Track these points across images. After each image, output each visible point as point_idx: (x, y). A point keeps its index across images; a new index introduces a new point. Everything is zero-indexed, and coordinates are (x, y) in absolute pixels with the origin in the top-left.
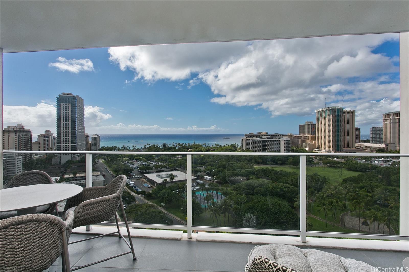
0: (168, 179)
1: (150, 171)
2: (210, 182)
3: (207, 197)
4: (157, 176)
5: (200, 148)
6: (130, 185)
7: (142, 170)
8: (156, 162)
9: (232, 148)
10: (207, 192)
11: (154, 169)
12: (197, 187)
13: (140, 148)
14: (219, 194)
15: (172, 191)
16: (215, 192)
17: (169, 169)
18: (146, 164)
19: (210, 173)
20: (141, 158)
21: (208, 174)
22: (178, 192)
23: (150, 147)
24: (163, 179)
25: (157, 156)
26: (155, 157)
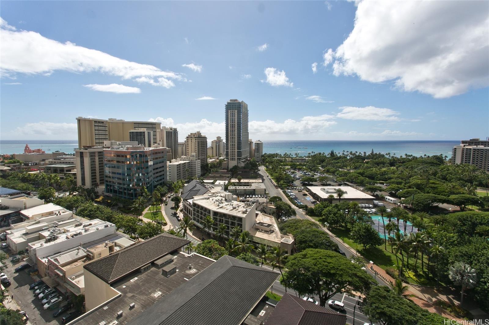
0: (335, 196)
1: (314, 183)
2: (394, 206)
3: (388, 226)
4: (321, 189)
5: (381, 159)
6: (290, 196)
7: (305, 181)
8: (320, 173)
9: (435, 161)
10: (388, 219)
11: (319, 181)
12: (374, 210)
13: (303, 156)
14: (408, 223)
15: (339, 210)
16: (401, 221)
17: (337, 184)
18: (309, 175)
19: (396, 193)
20: (304, 167)
21: (392, 195)
22: (347, 213)
23: (315, 155)
24: (329, 194)
25: (322, 167)
26: (320, 167)
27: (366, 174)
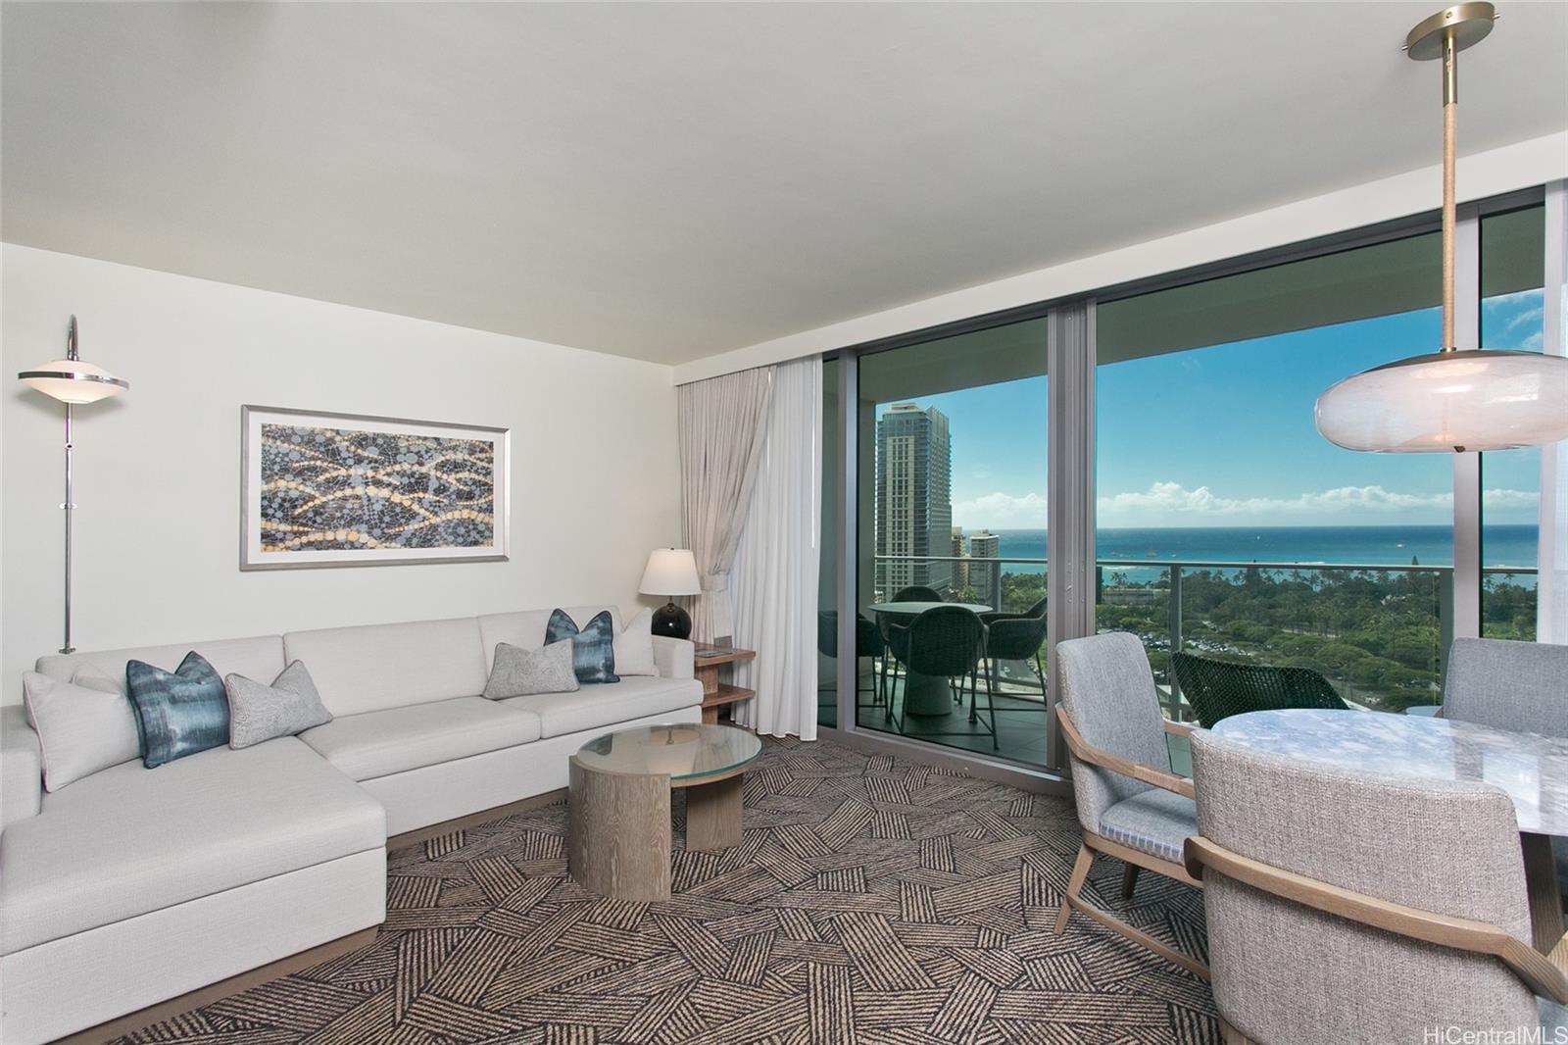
8: (1209, 640)
13: (1143, 584)
18: (1166, 646)
20: (1149, 620)
25: (1216, 619)
26: (1206, 620)
27: (1389, 647)
